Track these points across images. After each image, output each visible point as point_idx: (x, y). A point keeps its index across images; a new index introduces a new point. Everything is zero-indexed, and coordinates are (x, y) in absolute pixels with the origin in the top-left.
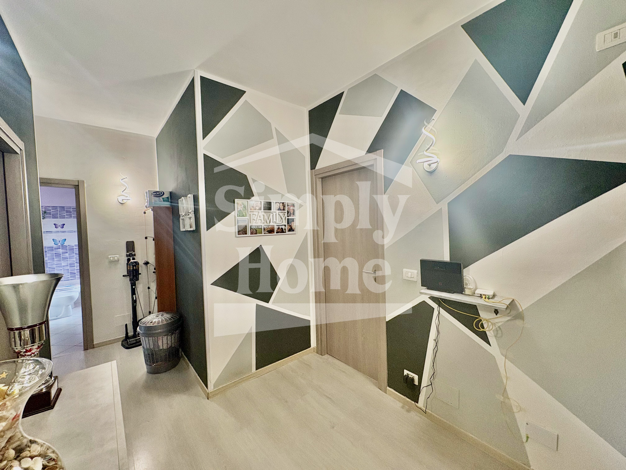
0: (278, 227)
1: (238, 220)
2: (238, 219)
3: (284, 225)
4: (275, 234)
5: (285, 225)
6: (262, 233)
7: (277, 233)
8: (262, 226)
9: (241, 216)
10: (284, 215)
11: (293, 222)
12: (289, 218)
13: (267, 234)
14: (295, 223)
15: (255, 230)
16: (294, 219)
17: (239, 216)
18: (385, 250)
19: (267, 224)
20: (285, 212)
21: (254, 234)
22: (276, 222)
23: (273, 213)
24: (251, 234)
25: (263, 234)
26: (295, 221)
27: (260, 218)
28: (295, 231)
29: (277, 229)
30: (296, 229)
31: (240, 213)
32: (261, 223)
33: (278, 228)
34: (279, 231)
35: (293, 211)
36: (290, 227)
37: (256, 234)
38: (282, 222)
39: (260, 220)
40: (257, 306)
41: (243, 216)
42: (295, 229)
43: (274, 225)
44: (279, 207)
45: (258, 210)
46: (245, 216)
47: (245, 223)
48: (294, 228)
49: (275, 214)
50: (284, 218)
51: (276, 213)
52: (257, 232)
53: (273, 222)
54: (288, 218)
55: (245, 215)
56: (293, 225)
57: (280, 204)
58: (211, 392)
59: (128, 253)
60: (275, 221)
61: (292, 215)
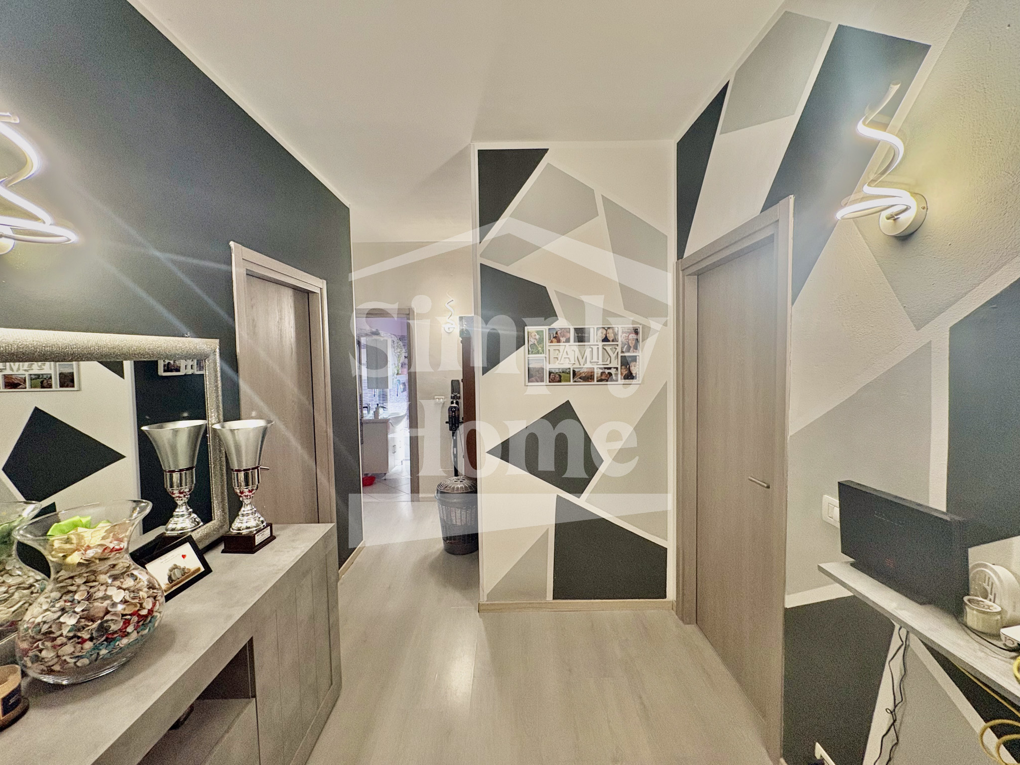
0: (602, 371)
1: (528, 360)
2: (530, 358)
3: (614, 368)
4: (595, 382)
5: (617, 368)
6: (570, 381)
7: (597, 381)
8: (570, 368)
9: (535, 354)
10: (614, 350)
11: (635, 363)
12: (626, 354)
13: (580, 382)
14: (637, 363)
15: (557, 376)
16: (636, 356)
17: (532, 353)
18: (788, 439)
19: (580, 365)
20: (617, 345)
21: (556, 382)
22: (598, 362)
23: (591, 346)
24: (550, 382)
25: (572, 383)
26: (637, 360)
27: (568, 357)
28: (638, 378)
29: (599, 375)
30: (639, 374)
31: (534, 349)
32: (569, 364)
33: (602, 373)
34: (603, 378)
35: (634, 342)
36: (627, 372)
37: (560, 381)
38: (610, 362)
39: (567, 359)
40: (559, 498)
41: (538, 353)
42: (637, 376)
43: (594, 368)
44: (604, 336)
45: (564, 342)
46: (541, 353)
47: (542, 364)
48: (636, 373)
49: (595, 348)
50: (613, 356)
51: (598, 346)
52: (562, 378)
53: (590, 362)
54: (623, 355)
55: (541, 351)
56: (633, 368)
57: (606, 330)
58: (483, 604)
59: (453, 395)
60: (595, 359)
61: (632, 349)
